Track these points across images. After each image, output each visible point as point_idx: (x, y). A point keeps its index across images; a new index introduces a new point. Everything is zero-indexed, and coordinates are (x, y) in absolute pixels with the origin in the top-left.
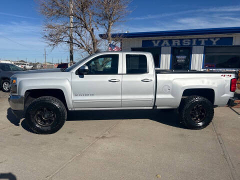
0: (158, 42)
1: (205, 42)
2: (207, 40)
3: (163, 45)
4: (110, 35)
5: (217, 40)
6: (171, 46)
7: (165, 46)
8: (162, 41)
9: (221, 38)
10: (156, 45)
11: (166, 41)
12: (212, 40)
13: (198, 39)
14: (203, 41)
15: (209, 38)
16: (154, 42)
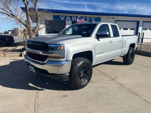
0: (64, 17)
1: (89, 19)
2: (90, 18)
3: (67, 19)
4: (36, 9)
5: (94, 18)
6: (71, 20)
7: (68, 20)
8: (66, 17)
9: (96, 18)
10: (62, 19)
11: (69, 17)
12: (92, 18)
13: (85, 17)
14: (88, 18)
15: (91, 17)
16: (61, 17)
